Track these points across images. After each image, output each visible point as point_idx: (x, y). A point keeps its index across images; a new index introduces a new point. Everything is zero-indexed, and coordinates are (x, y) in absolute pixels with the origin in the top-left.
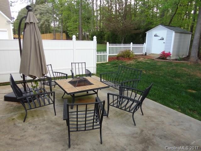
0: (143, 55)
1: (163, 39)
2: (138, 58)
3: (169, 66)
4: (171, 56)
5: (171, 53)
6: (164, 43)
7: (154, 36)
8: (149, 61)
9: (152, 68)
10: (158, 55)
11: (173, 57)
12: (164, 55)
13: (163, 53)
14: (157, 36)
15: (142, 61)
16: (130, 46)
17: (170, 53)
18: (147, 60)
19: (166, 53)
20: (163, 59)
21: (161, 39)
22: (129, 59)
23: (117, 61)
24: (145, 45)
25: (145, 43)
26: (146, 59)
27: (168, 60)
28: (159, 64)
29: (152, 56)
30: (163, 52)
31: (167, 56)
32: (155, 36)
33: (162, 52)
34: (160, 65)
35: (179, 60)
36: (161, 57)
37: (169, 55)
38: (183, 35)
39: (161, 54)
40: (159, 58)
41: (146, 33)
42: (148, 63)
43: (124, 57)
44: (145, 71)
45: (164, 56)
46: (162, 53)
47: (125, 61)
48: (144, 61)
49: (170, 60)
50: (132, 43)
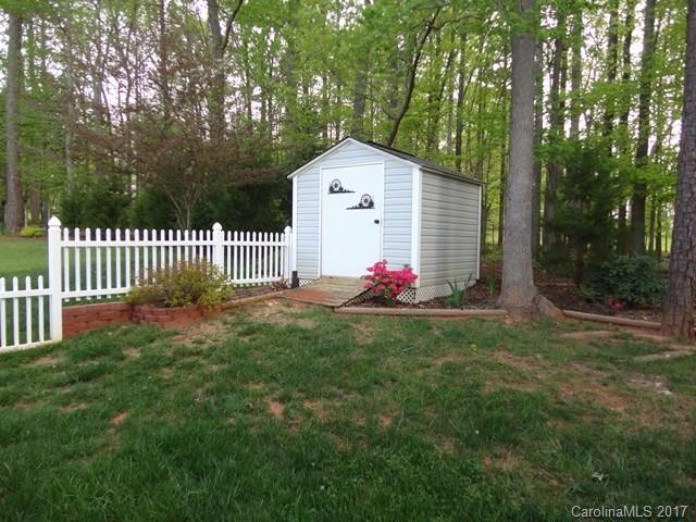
0: (281, 286)
1: (371, 205)
2: (253, 305)
3: (420, 341)
4: (417, 283)
5: (415, 272)
6: (377, 222)
7: (327, 190)
8: (310, 316)
9: (326, 372)
10: (357, 281)
11: (423, 291)
12: (386, 285)
13: (379, 269)
14: (341, 191)
15: (273, 321)
16: (208, 242)
17: (408, 269)
18: (302, 317)
19: (393, 273)
20: (379, 301)
21: (361, 206)
22: (202, 314)
23: (125, 333)
24: (290, 236)
25: (291, 225)
26: (296, 310)
27: (405, 305)
28: (366, 333)
29: (326, 288)
30: (377, 264)
31: (398, 286)
32: (332, 191)
33: (372, 265)
34: (370, 341)
35: (454, 306)
36: (371, 294)
37: (404, 279)
38: (454, 185)
39: (368, 278)
40: (361, 300)
41: (291, 182)
42: (306, 336)
43: (168, 306)
44: (283, 400)
45: (385, 288)
46: (372, 274)
47: (171, 327)
48: (284, 322)
49: (415, 306)
50: (217, 227)
